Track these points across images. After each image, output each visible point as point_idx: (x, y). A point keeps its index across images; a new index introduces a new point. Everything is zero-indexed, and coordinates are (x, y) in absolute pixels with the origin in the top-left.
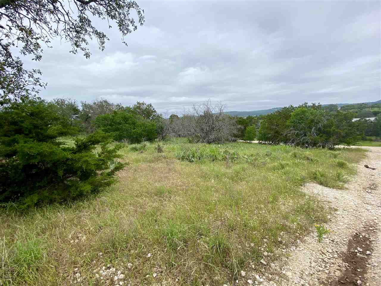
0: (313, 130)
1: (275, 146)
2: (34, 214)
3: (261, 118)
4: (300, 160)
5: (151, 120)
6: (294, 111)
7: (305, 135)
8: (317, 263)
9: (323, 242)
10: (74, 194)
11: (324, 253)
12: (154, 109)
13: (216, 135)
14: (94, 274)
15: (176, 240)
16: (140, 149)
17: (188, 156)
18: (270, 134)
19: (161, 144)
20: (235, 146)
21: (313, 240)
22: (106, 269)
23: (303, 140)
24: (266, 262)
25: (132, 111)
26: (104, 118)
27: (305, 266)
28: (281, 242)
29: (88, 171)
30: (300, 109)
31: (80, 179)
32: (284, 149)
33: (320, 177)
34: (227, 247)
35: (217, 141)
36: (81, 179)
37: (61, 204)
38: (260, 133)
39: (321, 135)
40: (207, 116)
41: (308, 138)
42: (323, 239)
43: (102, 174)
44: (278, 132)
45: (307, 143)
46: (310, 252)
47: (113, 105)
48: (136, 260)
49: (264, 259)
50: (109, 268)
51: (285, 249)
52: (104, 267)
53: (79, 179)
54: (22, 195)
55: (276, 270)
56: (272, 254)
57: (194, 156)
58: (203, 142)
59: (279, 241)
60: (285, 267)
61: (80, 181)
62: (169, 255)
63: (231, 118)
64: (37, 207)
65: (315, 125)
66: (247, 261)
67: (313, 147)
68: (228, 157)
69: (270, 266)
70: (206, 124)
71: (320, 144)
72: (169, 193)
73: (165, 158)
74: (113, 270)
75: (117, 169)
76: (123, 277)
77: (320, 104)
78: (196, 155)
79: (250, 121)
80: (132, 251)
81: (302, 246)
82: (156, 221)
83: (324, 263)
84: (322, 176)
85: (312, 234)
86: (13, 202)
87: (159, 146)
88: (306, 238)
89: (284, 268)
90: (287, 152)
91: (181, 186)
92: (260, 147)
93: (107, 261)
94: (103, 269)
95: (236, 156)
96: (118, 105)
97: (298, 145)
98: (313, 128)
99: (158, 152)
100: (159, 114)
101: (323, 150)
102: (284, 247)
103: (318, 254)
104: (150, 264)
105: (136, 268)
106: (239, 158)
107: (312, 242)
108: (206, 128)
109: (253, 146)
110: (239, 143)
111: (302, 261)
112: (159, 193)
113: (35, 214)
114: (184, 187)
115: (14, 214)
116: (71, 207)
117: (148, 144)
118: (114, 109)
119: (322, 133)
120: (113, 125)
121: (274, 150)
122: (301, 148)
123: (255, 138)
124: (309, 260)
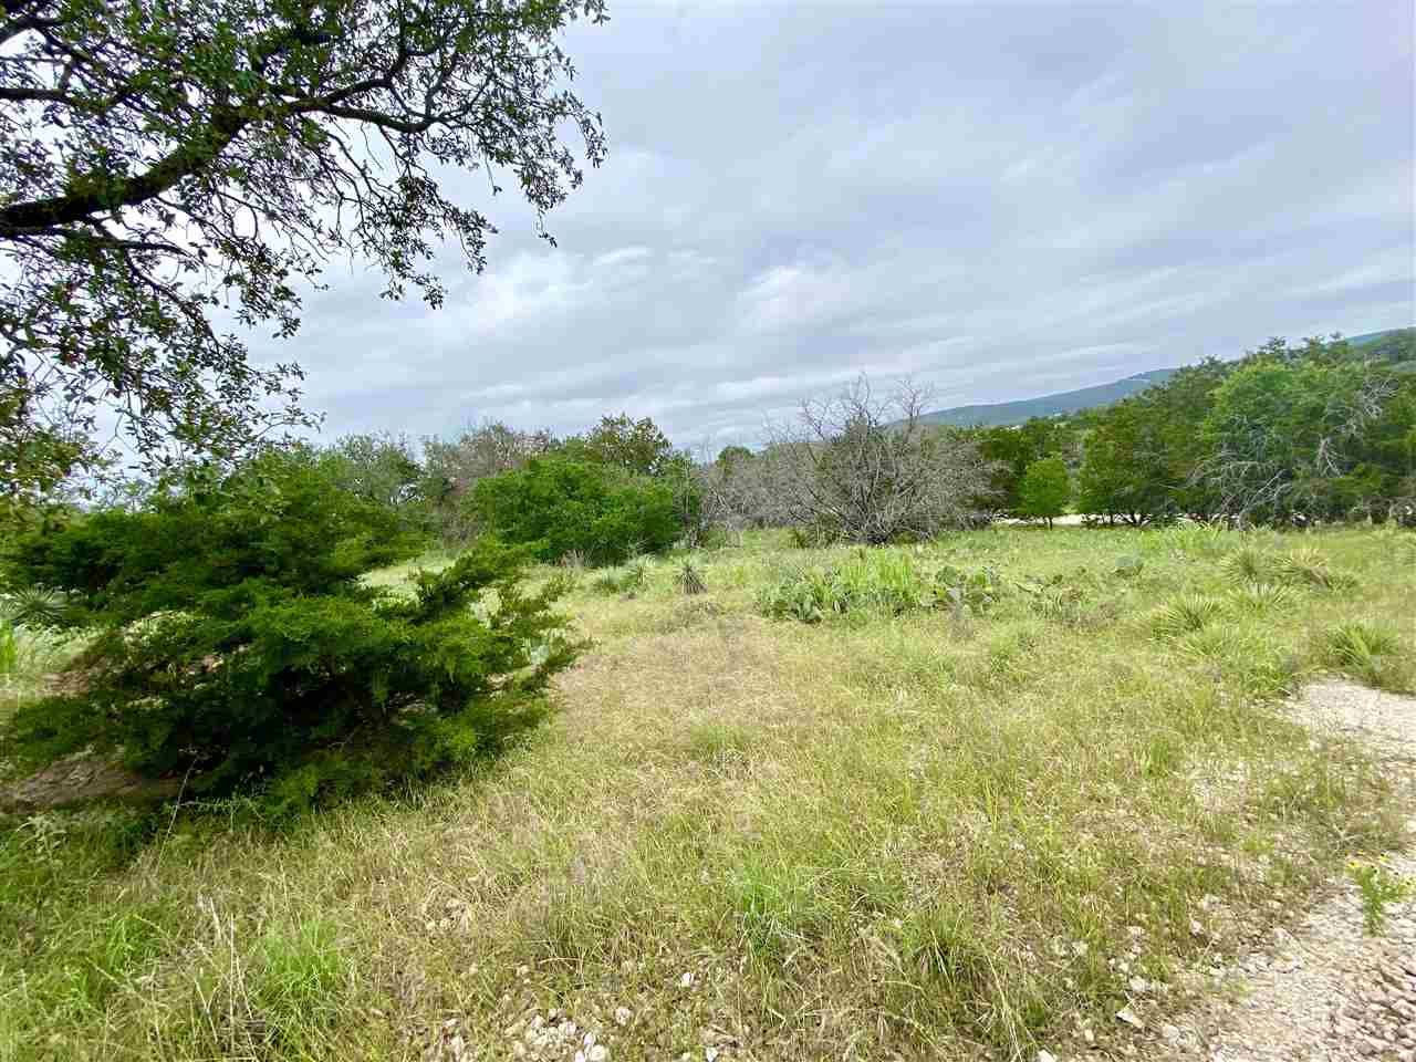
0: (1321, 450)
1: (1156, 535)
2: (309, 831)
3: (1085, 421)
4: (1272, 583)
5: (656, 475)
6: (1225, 381)
7: (1289, 476)
8: (1362, 1022)
9: (1386, 932)
10: (422, 761)
11: (1392, 981)
12: (660, 436)
13: (903, 510)
14: (507, 1041)
15: (777, 928)
16: (625, 586)
17: (796, 601)
18: (1128, 483)
19: (695, 560)
20: (984, 547)
21: (1345, 924)
22: (545, 1026)
23: (1282, 496)
24: (1141, 1017)
25: (587, 452)
26: (500, 487)
27: (1310, 1032)
28: (1202, 940)
29: (461, 678)
30: (1255, 368)
31: (439, 706)
32: (1198, 542)
33: (1368, 656)
34: (973, 958)
35: (910, 530)
36: (442, 709)
37: (387, 797)
38: (1086, 483)
39: (1362, 467)
40: (860, 440)
41: (1305, 488)
42: (1388, 920)
43: (506, 686)
44: (1164, 473)
45: (1300, 506)
46: (1332, 975)
47: (522, 437)
48: (642, 997)
49: (1131, 1007)
50: (555, 1021)
51: (1222, 968)
52: (539, 1020)
53: (435, 709)
54: (271, 770)
55: (1183, 1051)
56: (1166, 987)
57: (820, 600)
58: (851, 540)
59: (1194, 932)
60: (1225, 1039)
61: (438, 713)
62: (757, 982)
63: (958, 439)
64: (317, 809)
65: (1327, 429)
66: (1062, 1015)
67: (1329, 520)
68: (955, 593)
69: (1159, 1036)
70: (859, 468)
71: (1362, 506)
72: (739, 746)
73: (713, 612)
74: (568, 1028)
75: (554, 664)
76: (603, 1056)
77: (1342, 338)
78: (826, 597)
79: (1039, 441)
80: (628, 964)
81: (1294, 951)
82: (701, 854)
83: (1390, 1021)
84: (1374, 650)
85: (1337, 902)
86: (247, 793)
87: (688, 569)
88: (1311, 919)
89: (1220, 1042)
90: (1212, 554)
91: (780, 719)
92: (1092, 540)
93: (547, 998)
94: (537, 1026)
95: (989, 589)
96: (540, 436)
97: (1258, 518)
98: (1323, 442)
99: (689, 592)
100: (682, 449)
101: (1376, 533)
102: (1218, 957)
103: (1365, 985)
104: (691, 1011)
105: (645, 1025)
106: (1005, 595)
107: (1341, 933)
108: (858, 484)
109: (1064, 538)
110: (1001, 533)
111: (1297, 1014)
112: (705, 749)
113: (313, 832)
114: (794, 723)
115: (249, 836)
116: (419, 807)
117: (648, 563)
118: (529, 450)
119: (1364, 460)
120: (531, 508)
121: (1155, 550)
122: (1275, 534)
123: (1067, 504)
124: (1327, 1008)
